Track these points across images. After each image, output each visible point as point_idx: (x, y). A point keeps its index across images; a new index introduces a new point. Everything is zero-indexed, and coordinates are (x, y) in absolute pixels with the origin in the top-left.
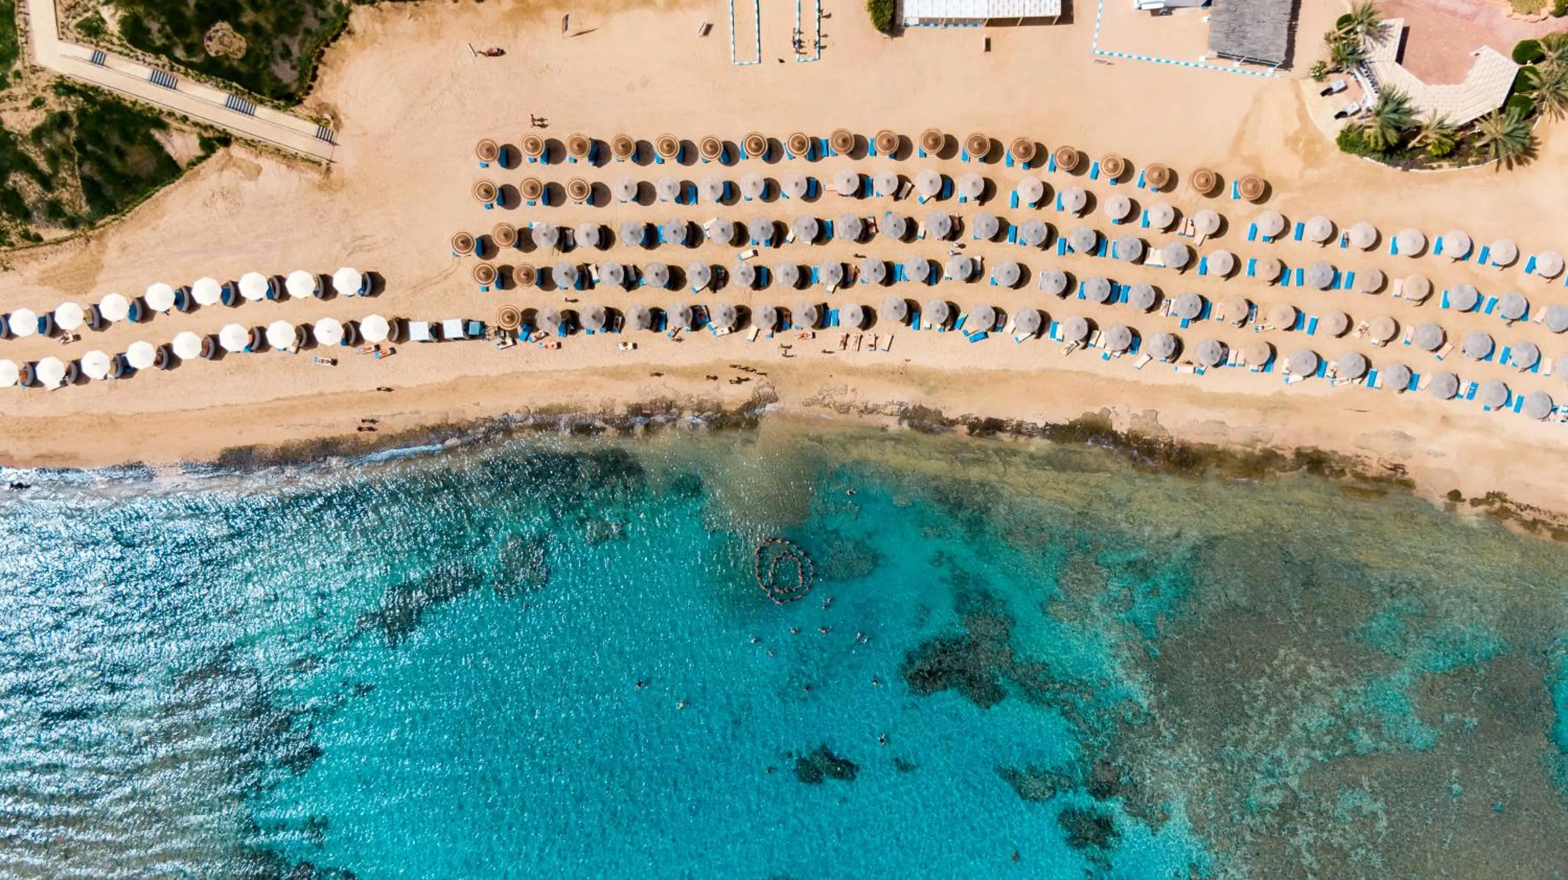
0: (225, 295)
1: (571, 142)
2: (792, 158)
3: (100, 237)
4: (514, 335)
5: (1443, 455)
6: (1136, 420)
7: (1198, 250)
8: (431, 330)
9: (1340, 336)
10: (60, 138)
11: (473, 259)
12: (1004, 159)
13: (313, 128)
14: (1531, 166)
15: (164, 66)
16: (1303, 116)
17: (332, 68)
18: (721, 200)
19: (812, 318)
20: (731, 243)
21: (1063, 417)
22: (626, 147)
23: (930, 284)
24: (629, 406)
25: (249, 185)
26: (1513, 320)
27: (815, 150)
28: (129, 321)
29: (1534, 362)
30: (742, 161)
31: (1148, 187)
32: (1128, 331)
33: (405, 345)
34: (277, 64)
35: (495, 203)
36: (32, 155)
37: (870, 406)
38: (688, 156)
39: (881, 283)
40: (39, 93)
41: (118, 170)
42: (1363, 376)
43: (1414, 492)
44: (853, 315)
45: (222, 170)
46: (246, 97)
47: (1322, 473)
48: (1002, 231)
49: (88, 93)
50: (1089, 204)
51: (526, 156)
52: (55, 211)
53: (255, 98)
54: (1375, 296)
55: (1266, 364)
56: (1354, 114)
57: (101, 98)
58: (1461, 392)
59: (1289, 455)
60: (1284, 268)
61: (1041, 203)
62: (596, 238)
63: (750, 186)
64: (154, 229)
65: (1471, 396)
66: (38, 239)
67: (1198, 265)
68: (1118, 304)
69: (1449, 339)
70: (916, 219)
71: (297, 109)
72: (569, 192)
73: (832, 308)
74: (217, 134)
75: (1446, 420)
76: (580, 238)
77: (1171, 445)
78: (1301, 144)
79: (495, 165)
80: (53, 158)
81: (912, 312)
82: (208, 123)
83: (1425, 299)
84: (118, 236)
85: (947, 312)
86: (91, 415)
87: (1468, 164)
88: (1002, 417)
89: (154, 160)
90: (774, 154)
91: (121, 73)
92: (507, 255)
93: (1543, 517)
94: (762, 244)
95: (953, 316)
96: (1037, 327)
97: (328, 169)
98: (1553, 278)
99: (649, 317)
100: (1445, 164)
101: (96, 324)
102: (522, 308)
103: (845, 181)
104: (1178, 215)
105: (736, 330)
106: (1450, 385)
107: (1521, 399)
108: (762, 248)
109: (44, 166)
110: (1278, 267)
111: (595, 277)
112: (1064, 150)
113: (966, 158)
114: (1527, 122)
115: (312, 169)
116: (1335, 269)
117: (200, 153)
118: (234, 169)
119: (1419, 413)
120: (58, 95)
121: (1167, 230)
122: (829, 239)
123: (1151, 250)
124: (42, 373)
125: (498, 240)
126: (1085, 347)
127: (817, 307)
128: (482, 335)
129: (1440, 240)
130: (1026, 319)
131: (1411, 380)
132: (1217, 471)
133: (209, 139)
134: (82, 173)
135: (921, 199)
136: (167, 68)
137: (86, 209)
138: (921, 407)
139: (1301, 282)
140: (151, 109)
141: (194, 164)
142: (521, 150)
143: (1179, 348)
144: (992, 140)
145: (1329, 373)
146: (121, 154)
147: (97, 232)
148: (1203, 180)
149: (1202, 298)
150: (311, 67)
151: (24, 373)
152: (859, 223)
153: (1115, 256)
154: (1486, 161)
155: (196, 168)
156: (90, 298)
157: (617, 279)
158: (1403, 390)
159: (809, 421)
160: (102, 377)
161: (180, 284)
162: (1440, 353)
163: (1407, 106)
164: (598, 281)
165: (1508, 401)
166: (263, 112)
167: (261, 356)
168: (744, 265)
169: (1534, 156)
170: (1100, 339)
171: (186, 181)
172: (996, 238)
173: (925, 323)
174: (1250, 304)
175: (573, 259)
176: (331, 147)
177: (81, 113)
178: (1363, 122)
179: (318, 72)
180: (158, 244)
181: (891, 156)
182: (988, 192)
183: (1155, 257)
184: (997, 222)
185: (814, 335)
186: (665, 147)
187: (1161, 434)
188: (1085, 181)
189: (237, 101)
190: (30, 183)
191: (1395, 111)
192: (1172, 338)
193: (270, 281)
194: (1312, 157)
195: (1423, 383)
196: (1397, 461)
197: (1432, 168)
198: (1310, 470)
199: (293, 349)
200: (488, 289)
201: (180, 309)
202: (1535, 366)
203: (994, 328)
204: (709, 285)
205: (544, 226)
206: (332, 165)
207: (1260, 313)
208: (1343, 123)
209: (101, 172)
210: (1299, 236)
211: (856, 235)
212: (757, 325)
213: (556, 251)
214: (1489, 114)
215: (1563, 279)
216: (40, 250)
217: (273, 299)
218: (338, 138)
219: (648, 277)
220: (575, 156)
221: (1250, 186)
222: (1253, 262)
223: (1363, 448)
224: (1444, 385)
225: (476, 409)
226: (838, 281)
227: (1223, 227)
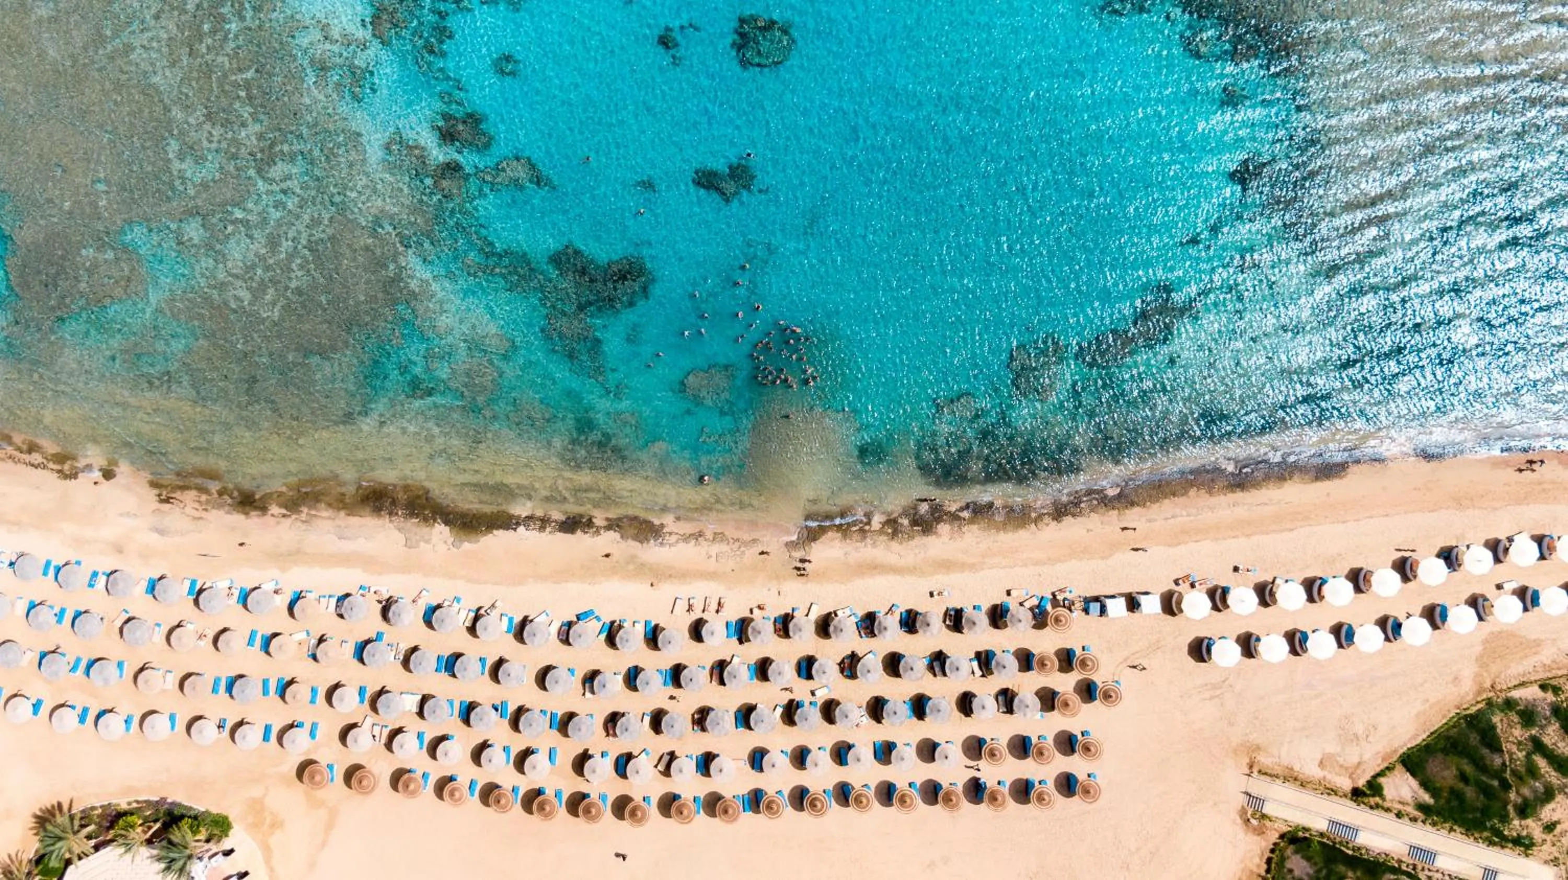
0: (1350, 635)
1: (1004, 802)
2: (779, 792)
3: (1479, 693)
4: (1055, 602)
5: (121, 515)
6: (426, 538)
7: (370, 712)
8: (1139, 605)
9: (225, 630)
10: (1526, 791)
11: (1099, 678)
12: (565, 797)
13: (1268, 809)
14: (38, 806)
15: (1423, 869)
16: (267, 850)
17: (1251, 872)
18: (850, 747)
19: (754, 629)
20: (838, 703)
21: (499, 539)
22: (948, 799)
23: (636, 667)
24: (936, 533)
25: (1332, 748)
26: (53, 652)
27: (756, 800)
28: (1447, 605)
29: (33, 611)
30: (830, 787)
31: (419, 773)
32: (436, 626)
33: (1165, 589)
34: (1308, 874)
35: (1079, 737)
36: (1553, 773)
37: (693, 542)
38: (885, 791)
39: (685, 667)
40: (1549, 837)
41: (1465, 761)
42: (201, 591)
43: (150, 477)
44: (712, 634)
45: (1359, 764)
46: (1338, 840)
47: (241, 492)
48: (565, 723)
49: (1499, 840)
50: (478, 753)
51: (1050, 786)
52: (1528, 716)
53: (1329, 839)
54: (191, 671)
55: (298, 598)
56: (216, 854)
57: (1486, 834)
58: (104, 578)
59: (275, 509)
60: (282, 697)
61: (527, 753)
62: (976, 704)
63: (820, 763)
64: (1427, 701)
65: (95, 574)
66: (1543, 687)
67: (368, 695)
68: (446, 653)
69: (117, 631)
70: (652, 733)
71: (1285, 829)
72: (1005, 751)
73: (734, 640)
74: (1366, 800)
75: (119, 549)
76: (991, 703)
77: (390, 514)
78: (268, 821)
79: (1081, 776)
80: (1533, 771)
81: (653, 638)
82: (1375, 812)
83: (142, 669)
84: (1462, 692)
85: (617, 639)
86: (1481, 508)
87: (101, 807)
88: (560, 535)
89: (1429, 771)
90: (797, 795)
91: (1466, 860)
92: (1065, 683)
93: (23, 456)
94: (807, 704)
95: (612, 636)
96: (527, 628)
97: (1251, 767)
98: (15, 696)
99: (918, 625)
100: (124, 806)
101: (1480, 601)
102: (1047, 630)
103: (725, 770)
104: (389, 746)
105: (830, 614)
106: (116, 583)
107: (45, 574)
108: (806, 698)
109: (1541, 763)
110: (288, 696)
111: (975, 664)
112: (504, 809)
113: (603, 797)
114: (42, 852)
115: (1268, 767)
116: (231, 696)
117: (1382, 780)
118: (1346, 765)
119: (145, 555)
120: (1529, 837)
121: (399, 731)
122: (739, 710)
123: (415, 709)
124: (1533, 549)
125: (1075, 699)
126: (479, 609)
127: (748, 640)
128: (1088, 601)
129: (128, 729)
130: (538, 636)
131: (153, 589)
132: (343, 490)
133: (1373, 796)
134: (1502, 756)
135: (647, 754)
136: (1420, 867)
137: (1496, 719)
138: (641, 542)
139: (265, 683)
140: (1434, 824)
141: (1388, 768)
142: (1056, 793)
143: (385, 612)
144: (577, 816)
145: (236, 593)
146: (1464, 778)
147: (1484, 696)
148: (365, 783)
149: (363, 663)
150: (1273, 872)
151: (1551, 549)
152: (709, 728)
153: (451, 702)
154: (83, 811)
155: (1386, 765)
156: (1487, 627)
157: (952, 663)
158: (161, 578)
159: (754, 524)
160: (1472, 547)
161: (1395, 645)
162: (126, 616)
163: (163, 866)
164: (971, 660)
165: (58, 570)
166: (1319, 824)
167: (1310, 574)
168: (824, 682)
169: (36, 817)
170: (464, 617)
171: (1395, 751)
172: (571, 716)
173: (640, 629)
174: (315, 658)
175: (998, 681)
176: (1249, 791)
177: (1505, 819)
178: (207, 846)
179: (1265, 866)
180: (1422, 685)
181: (679, 797)
182: (581, 762)
183: (411, 703)
184: (570, 732)
185: (751, 611)
186: (908, 800)
187: (402, 525)
188: (482, 776)
189: (1347, 836)
190: (1555, 744)
191: (173, 860)
192: (392, 621)
193: (1305, 650)
194: (257, 807)
195: (144, 584)
196: (167, 506)
197: (138, 802)
198: (253, 494)
199: (1278, 581)
200: (1083, 648)
201: (1396, 618)
202: (32, 606)
203: (570, 624)
204: (859, 659)
205: (1029, 714)
206: (1248, 772)
207: (306, 649)
208: (226, 844)
209: (1482, 758)
210: (268, 729)
211: (712, 715)
212: (808, 621)
213: (1016, 690)
214: (80, 858)
215: (6, 694)
216: (1542, 675)
217: (1302, 632)
218: (1243, 799)
219: (921, 665)
220: (1001, 788)
221: (318, 778)
222: (312, 701)
223: (201, 518)
224: (121, 585)
225: (1090, 526)
226: (729, 668)
227: (344, 735)
